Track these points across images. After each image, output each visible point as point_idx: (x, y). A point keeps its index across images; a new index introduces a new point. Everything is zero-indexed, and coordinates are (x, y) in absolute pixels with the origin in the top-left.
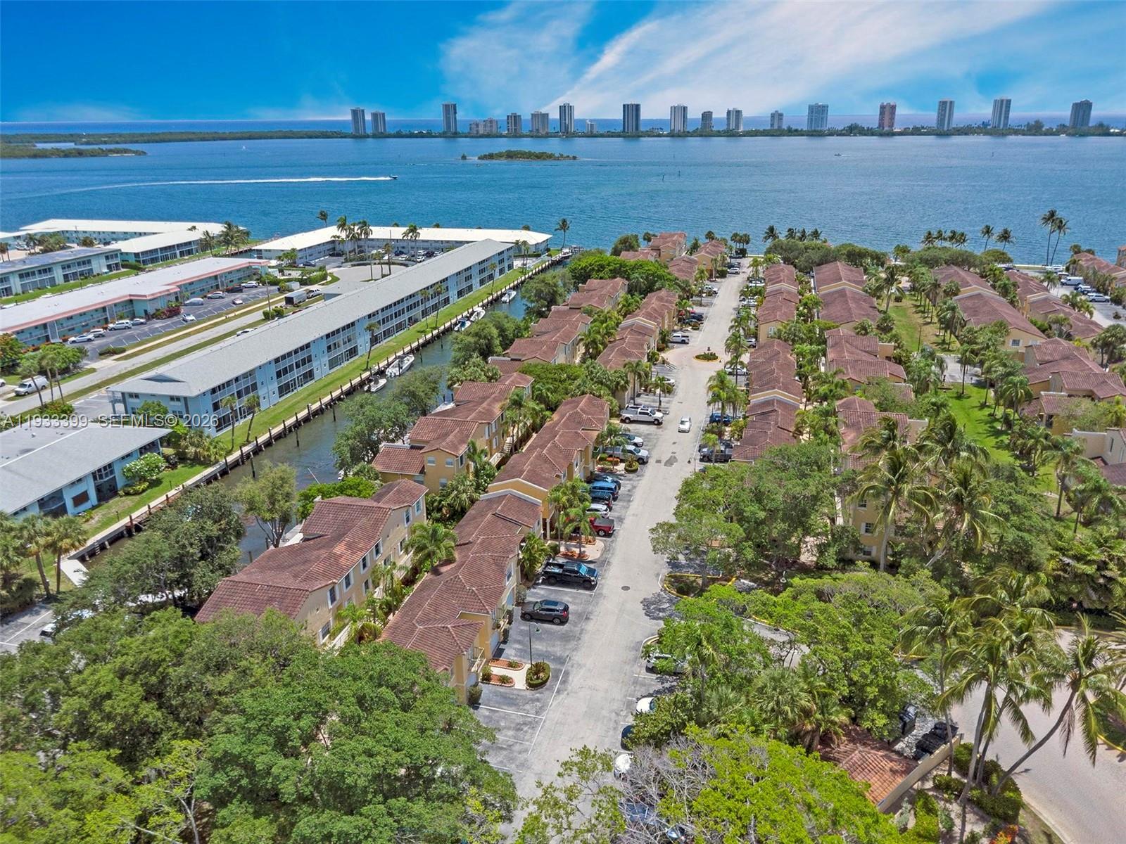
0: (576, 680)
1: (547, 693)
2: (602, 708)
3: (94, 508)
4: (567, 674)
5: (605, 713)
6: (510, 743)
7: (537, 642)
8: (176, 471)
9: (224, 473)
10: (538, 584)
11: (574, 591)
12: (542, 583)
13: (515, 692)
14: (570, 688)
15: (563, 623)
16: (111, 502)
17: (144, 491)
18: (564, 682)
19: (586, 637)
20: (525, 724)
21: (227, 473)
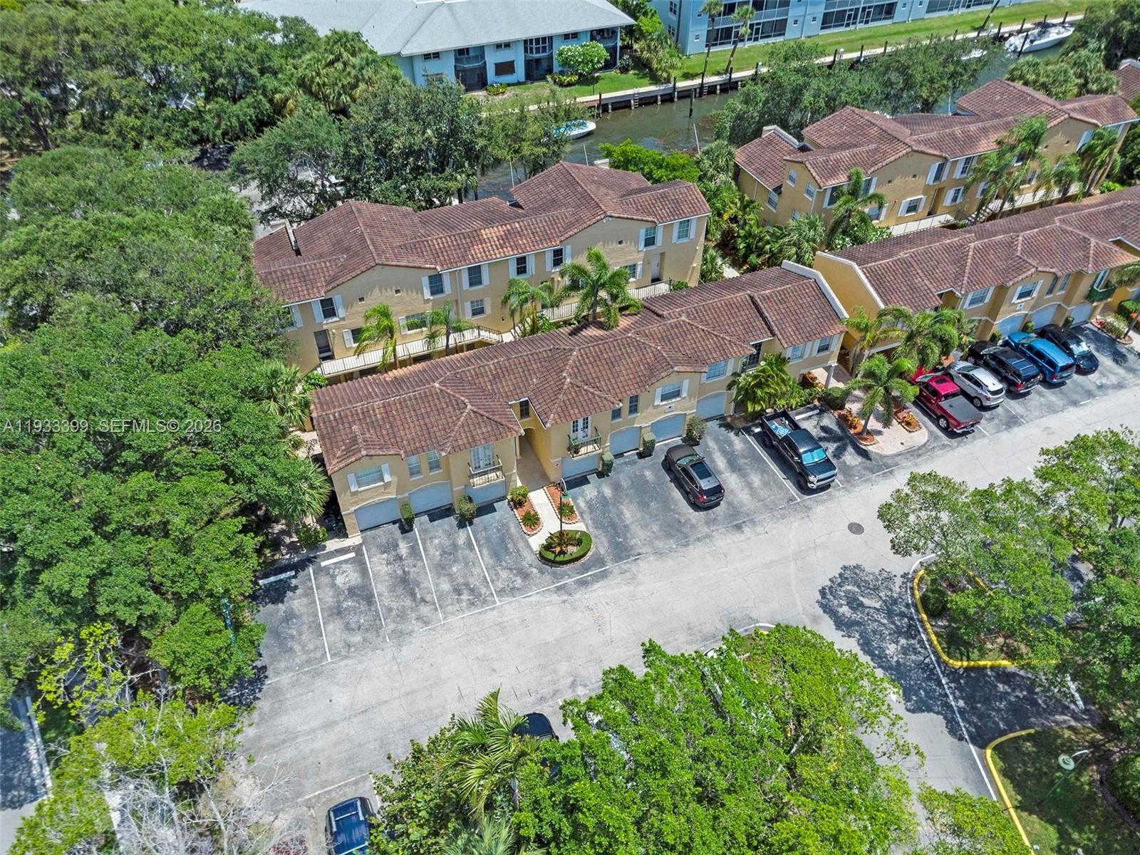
0: (599, 593)
1: (548, 578)
2: (569, 658)
3: (519, 84)
4: (604, 575)
5: (563, 668)
6: (428, 598)
7: (634, 507)
8: (624, 76)
9: (668, 98)
10: (748, 430)
11: (780, 475)
12: (756, 436)
13: (521, 545)
14: (577, 596)
15: (696, 507)
16: (536, 84)
17: (570, 84)
18: (583, 583)
19: (696, 550)
20: (472, 591)
21: (671, 100)
